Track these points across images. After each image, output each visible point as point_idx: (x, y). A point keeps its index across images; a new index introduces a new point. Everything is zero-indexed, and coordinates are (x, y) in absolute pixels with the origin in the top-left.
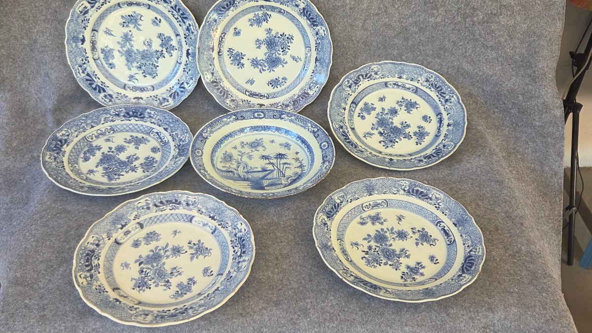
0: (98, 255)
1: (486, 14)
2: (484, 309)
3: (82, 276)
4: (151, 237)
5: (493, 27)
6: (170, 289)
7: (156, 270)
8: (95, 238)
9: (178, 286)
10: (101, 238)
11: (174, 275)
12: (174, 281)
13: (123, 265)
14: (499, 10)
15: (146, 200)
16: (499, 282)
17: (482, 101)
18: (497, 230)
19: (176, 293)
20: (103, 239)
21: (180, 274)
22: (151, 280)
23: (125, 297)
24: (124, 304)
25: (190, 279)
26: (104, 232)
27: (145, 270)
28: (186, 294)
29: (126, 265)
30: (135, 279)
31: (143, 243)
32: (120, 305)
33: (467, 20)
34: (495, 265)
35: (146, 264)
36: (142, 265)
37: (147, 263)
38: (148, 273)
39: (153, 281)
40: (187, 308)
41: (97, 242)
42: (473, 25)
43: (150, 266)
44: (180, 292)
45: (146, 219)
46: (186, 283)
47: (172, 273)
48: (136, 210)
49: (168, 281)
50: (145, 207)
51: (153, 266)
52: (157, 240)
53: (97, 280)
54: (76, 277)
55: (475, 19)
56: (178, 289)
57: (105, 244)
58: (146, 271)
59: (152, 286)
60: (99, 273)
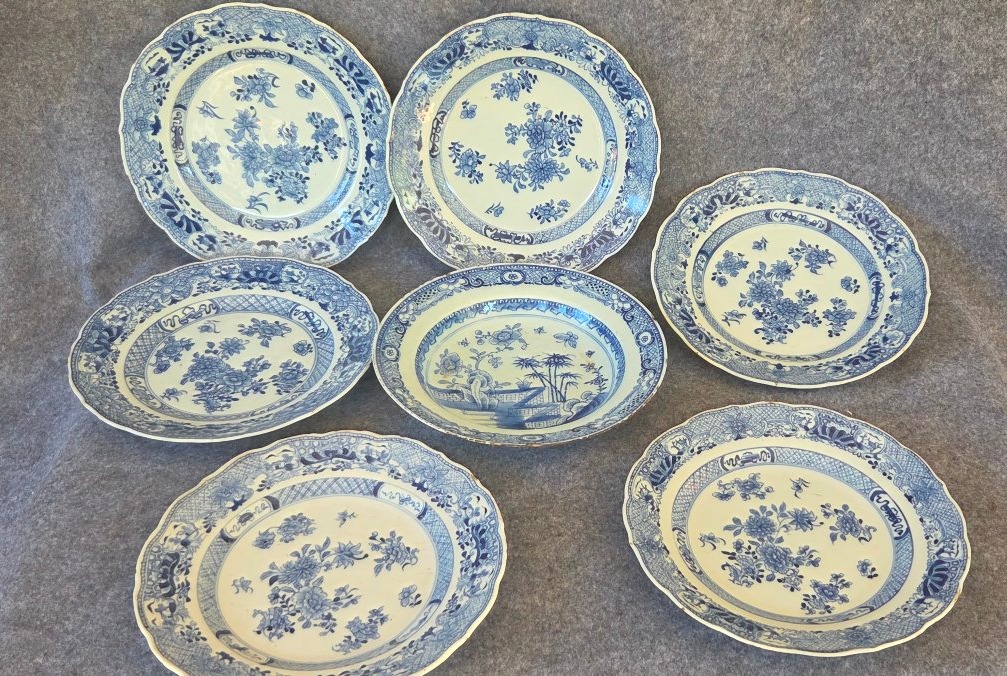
0: (186, 563)
1: (967, 75)
2: (968, 669)
3: (154, 607)
4: (294, 527)
5: (980, 102)
6: (333, 631)
7: (305, 593)
8: (178, 529)
9: (351, 625)
10: (192, 528)
11: (341, 604)
12: (343, 617)
13: (238, 583)
14: (992, 68)
15: (284, 451)
16: (998, 614)
17: (960, 249)
18: (993, 508)
19: (345, 641)
20: (197, 530)
21: (354, 601)
22: (293, 615)
23: (240, 649)
24: (239, 663)
25: (375, 612)
26: (199, 517)
27: (281, 594)
28: (365, 642)
29: (244, 585)
30: (262, 613)
31: (278, 537)
32: (232, 666)
33: (929, 87)
34: (990, 578)
35: (283, 582)
36: (276, 584)
37: (288, 578)
38: (288, 600)
39: (298, 615)
40: (368, 671)
41: (183, 537)
42: (940, 97)
43: (291, 586)
44: (353, 639)
45: (283, 490)
46: (365, 620)
47: (337, 599)
48: (264, 470)
49: (329, 617)
50: (282, 465)
51: (298, 586)
52: (307, 532)
53: (184, 615)
54: (141, 609)
55: (945, 85)
56: (349, 633)
57: (199, 541)
58: (284, 596)
59: (298, 627)
60: (188, 600)
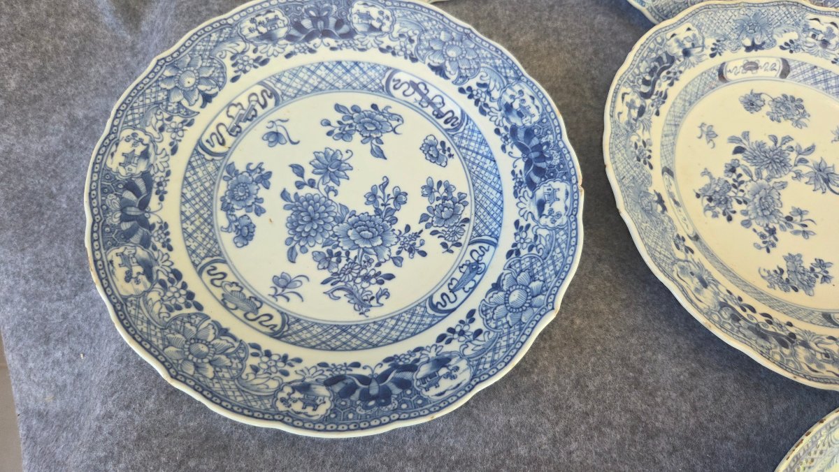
0: (675, 73)
3: (628, 98)
4: (788, 109)
6: (768, 251)
7: (761, 187)
8: (690, 34)
9: (790, 258)
10: (700, 42)
11: (791, 226)
12: (787, 242)
13: (705, 129)
15: (833, 23)
19: (775, 271)
20: (703, 46)
21: (805, 234)
22: (739, 202)
23: (676, 203)
24: (670, 220)
25: (821, 263)
26: (715, 33)
27: (739, 170)
28: (796, 290)
29: (710, 135)
30: (711, 178)
31: (767, 108)
32: (662, 217)
35: (747, 159)
36: (739, 156)
37: (753, 159)
38: (742, 182)
39: (744, 207)
41: (688, 45)
43: (753, 169)
44: (785, 276)
45: (803, 64)
46: (807, 265)
47: (789, 219)
48: (800, 29)
49: (772, 232)
50: (820, 37)
51: (759, 174)
52: (797, 124)
53: (647, 127)
54: (616, 92)
56: (784, 266)
57: (699, 60)
58: (740, 175)
59: (738, 218)
60: (658, 114)
